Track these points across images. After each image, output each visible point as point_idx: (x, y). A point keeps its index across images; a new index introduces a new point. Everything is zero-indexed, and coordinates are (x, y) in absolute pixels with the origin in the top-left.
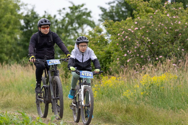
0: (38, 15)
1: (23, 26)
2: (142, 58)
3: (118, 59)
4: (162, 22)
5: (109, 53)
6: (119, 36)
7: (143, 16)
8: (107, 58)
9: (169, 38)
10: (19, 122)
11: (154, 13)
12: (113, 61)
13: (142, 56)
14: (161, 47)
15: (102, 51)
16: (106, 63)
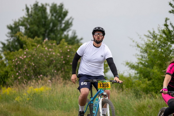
2: (28, 76)
3: (13, 76)
4: (42, 53)
5: (7, 72)
6: (14, 61)
7: (30, 48)
8: (6, 75)
9: (46, 63)
11: (36, 47)
12: (9, 77)
13: (28, 75)
14: (41, 69)
15: (2, 70)
16: (5, 79)
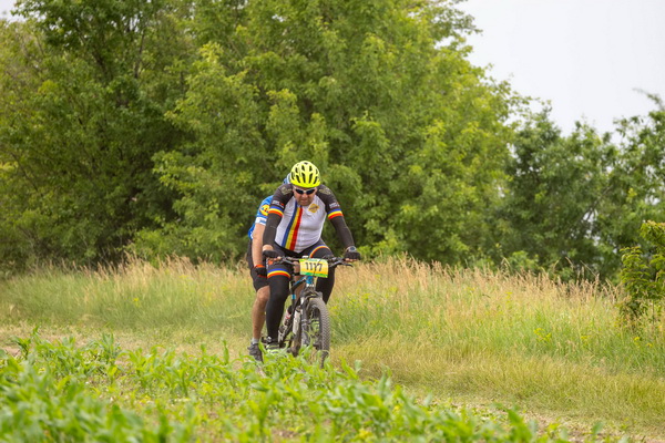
0: (559, 131)
1: (515, 161)
10: (501, 436)
